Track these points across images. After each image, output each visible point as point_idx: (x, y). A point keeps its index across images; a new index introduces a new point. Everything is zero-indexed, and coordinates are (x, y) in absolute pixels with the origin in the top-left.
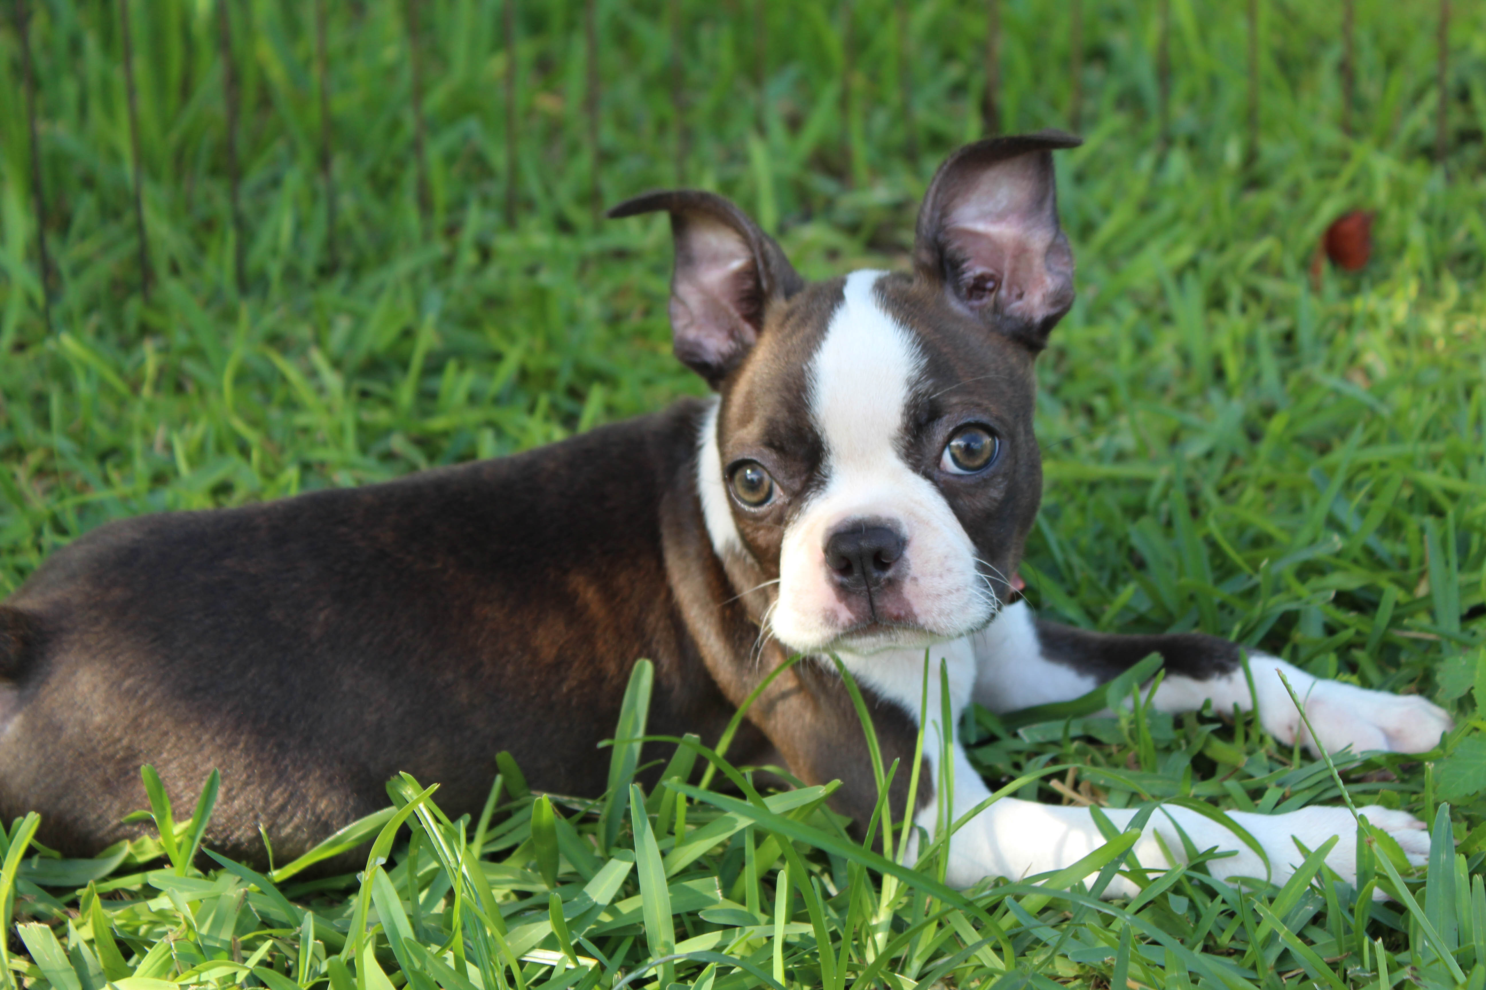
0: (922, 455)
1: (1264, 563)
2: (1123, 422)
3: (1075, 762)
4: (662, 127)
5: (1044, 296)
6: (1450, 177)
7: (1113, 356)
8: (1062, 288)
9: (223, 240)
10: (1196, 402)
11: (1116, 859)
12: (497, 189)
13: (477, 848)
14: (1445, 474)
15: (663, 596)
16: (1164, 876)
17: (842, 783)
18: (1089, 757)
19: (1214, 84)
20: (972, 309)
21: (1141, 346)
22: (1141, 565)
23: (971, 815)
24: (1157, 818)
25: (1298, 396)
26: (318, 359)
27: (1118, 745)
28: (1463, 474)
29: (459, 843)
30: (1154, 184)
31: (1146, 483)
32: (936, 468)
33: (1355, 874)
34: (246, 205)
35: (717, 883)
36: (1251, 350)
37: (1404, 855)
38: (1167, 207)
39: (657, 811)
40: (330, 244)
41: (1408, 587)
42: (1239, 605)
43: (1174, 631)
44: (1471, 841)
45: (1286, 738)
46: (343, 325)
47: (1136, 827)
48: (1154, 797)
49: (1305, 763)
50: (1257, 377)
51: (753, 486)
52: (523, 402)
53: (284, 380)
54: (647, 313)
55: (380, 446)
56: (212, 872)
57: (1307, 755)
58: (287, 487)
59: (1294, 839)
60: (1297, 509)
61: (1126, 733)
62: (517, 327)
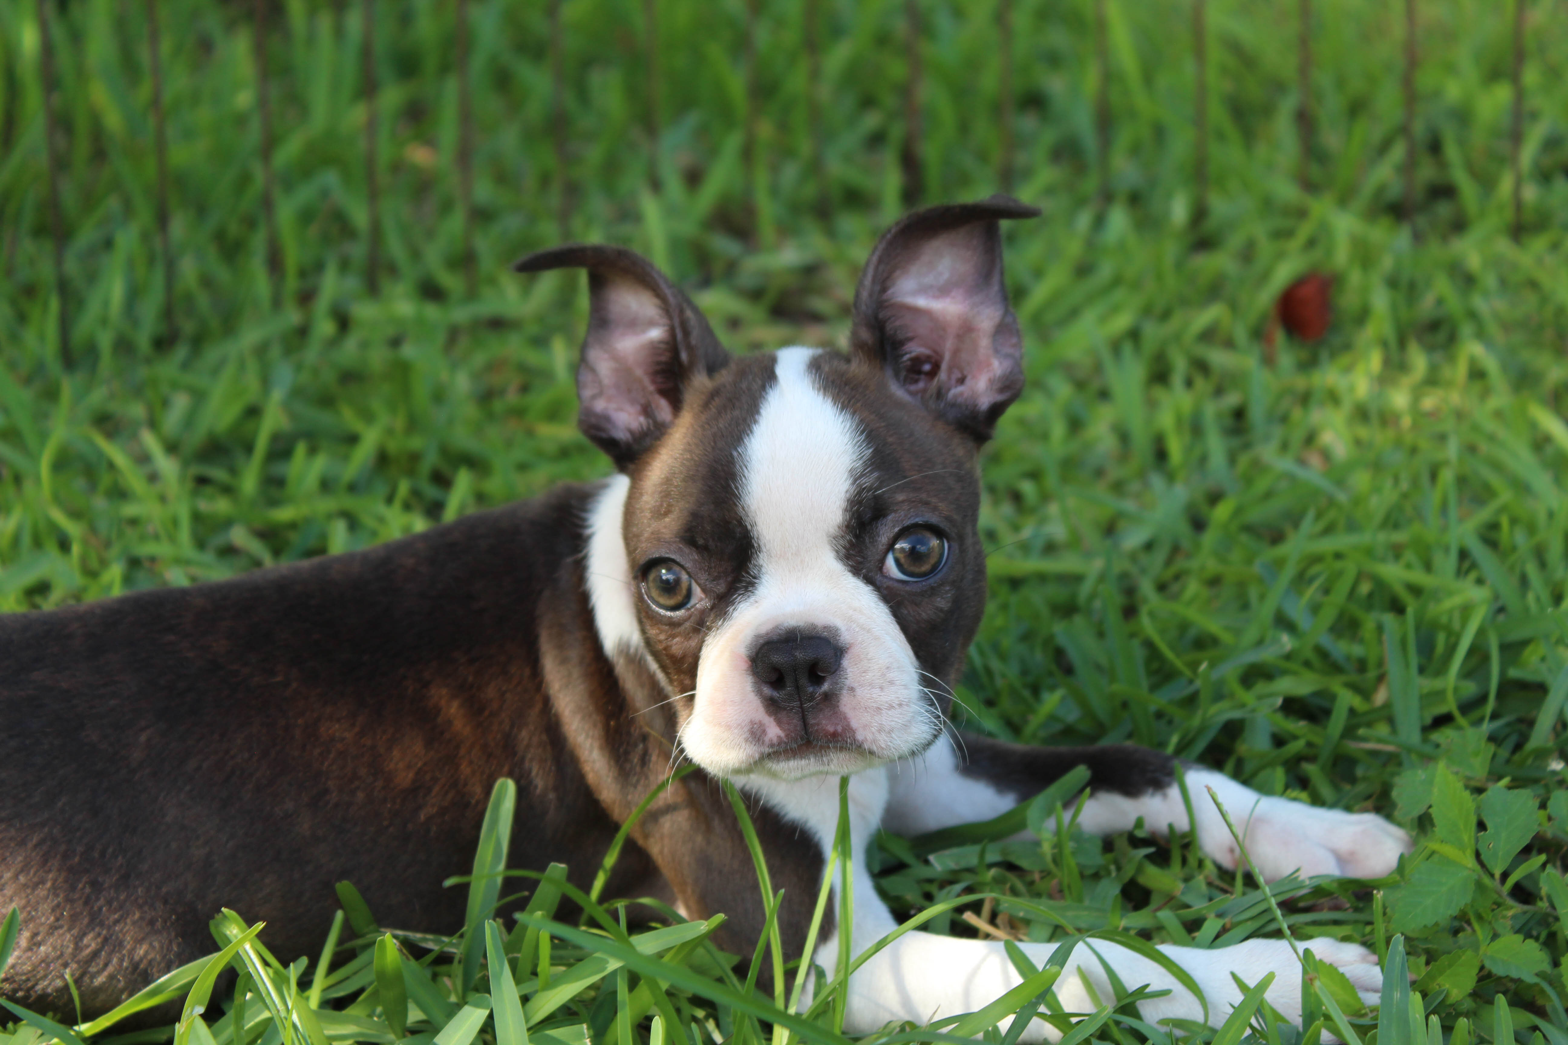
0: (863, 557)
1: (1203, 666)
2: (1053, 509)
3: (991, 891)
4: (545, 181)
5: (990, 380)
6: (1418, 237)
7: (1045, 436)
8: (1011, 373)
9: (45, 306)
10: (1135, 486)
11: (1034, 1000)
12: (358, 251)
13: (315, 995)
14: (1409, 566)
15: (538, 707)
16: (1088, 1019)
17: (726, 918)
18: (1008, 886)
19: (1159, 132)
20: (912, 394)
21: (1075, 424)
22: (1068, 670)
23: (872, 951)
24: (1081, 954)
25: (1248, 480)
26: (150, 441)
27: (1041, 872)
28: (1428, 567)
29: (289, 989)
30: (1091, 244)
31: (1077, 579)
32: (879, 572)
33: (1300, 1016)
34: (72, 266)
35: (586, 1031)
36: (1196, 429)
37: (1357, 993)
38: (1106, 270)
39: (519, 951)
40: (168, 313)
41: (1366, 693)
42: (1177, 713)
43: (1105, 742)
44: (1430, 977)
45: (1227, 862)
46: (181, 403)
47: (1056, 964)
48: (1079, 930)
49: (1248, 890)
50: (1203, 460)
51: (669, 588)
52: (381, 490)
53: (111, 466)
54: (525, 389)
55: (218, 540)
56: (10, 1025)
57: (1250, 881)
58: (109, 587)
59: (1234, 976)
60: (1245, 606)
61: (1049, 858)
62: (377, 405)
